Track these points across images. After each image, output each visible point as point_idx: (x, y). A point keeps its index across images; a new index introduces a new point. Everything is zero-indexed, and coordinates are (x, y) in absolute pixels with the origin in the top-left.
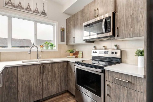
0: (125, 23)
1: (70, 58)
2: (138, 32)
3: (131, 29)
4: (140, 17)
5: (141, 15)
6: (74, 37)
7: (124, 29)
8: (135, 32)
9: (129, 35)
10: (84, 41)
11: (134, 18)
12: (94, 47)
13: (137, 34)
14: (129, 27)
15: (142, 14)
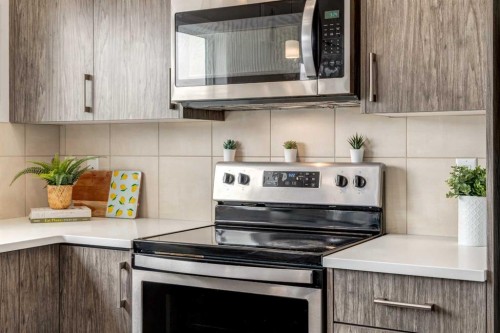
0: (407, 40)
1: (50, 220)
2: (461, 88)
3: (434, 71)
4: (469, 27)
5: (471, 16)
6: (88, 77)
7: (405, 67)
8: (450, 87)
9: (423, 98)
10: (173, 107)
11: (445, 26)
12: (231, 145)
13: (458, 97)
14: (427, 59)
15: (475, 13)
